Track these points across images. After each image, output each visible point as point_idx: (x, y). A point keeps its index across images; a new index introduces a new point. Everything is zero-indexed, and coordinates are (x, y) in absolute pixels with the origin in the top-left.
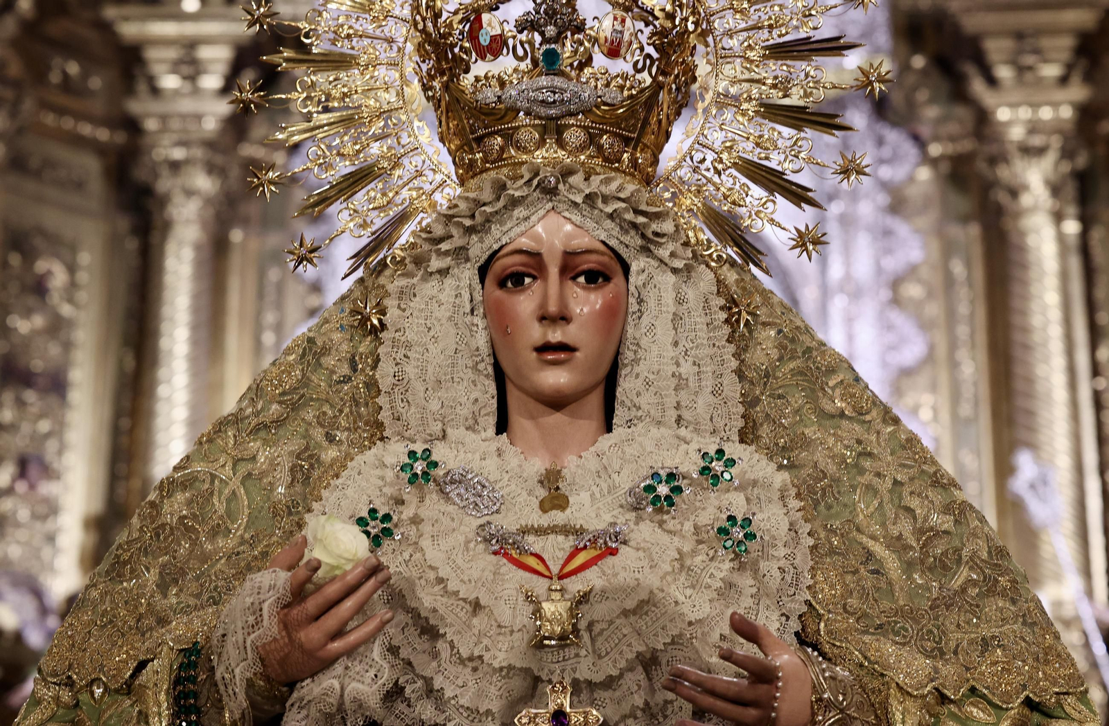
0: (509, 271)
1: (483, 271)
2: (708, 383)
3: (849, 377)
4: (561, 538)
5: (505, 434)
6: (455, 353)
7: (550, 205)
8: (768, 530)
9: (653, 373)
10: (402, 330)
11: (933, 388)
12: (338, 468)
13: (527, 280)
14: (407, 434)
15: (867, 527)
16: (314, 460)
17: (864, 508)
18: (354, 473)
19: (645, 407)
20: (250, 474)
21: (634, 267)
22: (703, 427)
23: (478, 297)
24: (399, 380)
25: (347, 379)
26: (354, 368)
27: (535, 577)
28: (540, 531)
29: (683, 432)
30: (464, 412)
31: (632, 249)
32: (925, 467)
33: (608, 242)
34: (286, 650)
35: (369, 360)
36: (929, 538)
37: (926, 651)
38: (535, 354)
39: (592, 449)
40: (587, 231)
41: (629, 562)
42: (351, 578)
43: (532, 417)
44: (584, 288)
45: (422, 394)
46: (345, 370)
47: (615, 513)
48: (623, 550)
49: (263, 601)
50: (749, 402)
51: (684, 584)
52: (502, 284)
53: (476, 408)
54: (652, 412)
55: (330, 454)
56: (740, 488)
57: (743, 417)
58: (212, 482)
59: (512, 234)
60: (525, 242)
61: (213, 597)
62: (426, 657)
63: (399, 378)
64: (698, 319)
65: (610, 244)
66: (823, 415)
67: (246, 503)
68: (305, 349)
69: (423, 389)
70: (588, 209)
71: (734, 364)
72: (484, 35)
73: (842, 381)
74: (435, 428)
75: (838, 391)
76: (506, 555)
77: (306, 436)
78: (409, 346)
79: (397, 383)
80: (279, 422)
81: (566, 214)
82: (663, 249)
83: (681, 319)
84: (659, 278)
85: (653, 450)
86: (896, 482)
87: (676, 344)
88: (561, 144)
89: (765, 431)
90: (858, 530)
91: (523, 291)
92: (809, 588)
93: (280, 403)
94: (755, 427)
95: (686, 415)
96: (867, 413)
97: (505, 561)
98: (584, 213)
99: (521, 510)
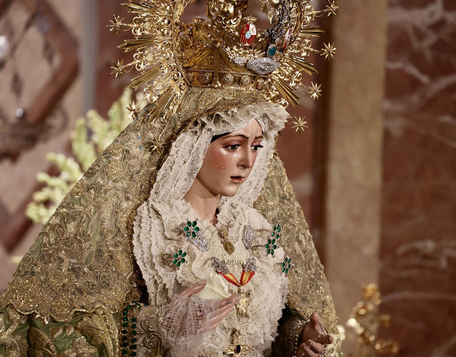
2: (255, 184)
13: (237, 147)
14: (156, 200)
22: (245, 201)
25: (139, 172)
26: (142, 167)
30: (179, 191)
40: (261, 127)
41: (258, 278)
52: (225, 146)
55: (125, 205)
57: (259, 197)
67: (94, 227)
68: (125, 155)
69: (172, 182)
71: (266, 176)
72: (248, 34)
78: (173, 163)
79: (163, 178)
81: (259, 121)
91: (234, 151)
93: (114, 181)
95: (243, 196)
98: (264, 120)
99: (218, 250)
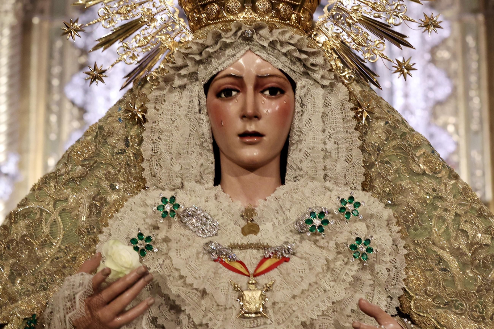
0: (223, 87)
1: (207, 87)
2: (343, 155)
3: (428, 150)
4: (255, 251)
5: (220, 186)
6: (190, 136)
7: (248, 47)
8: (380, 245)
9: (310, 149)
10: (157, 122)
11: (456, 113)
12: (118, 206)
13: (234, 93)
14: (160, 185)
15: (439, 242)
16: (103, 201)
17: (437, 230)
18: (128, 210)
19: (305, 169)
20: (64, 210)
21: (299, 85)
22: (339, 181)
23: (203, 103)
24: (155, 153)
25: (123, 152)
26: (127, 145)
27: (239, 275)
28: (243, 247)
29: (328, 184)
30: (195, 172)
31: (298, 74)
32: (474, 205)
33: (283, 70)
34: (89, 322)
35: (136, 140)
36: (476, 250)
37: (474, 318)
38: (238, 138)
39: (273, 195)
40: (270, 63)
41: (296, 266)
42: (129, 279)
43: (236, 175)
44: (268, 98)
45: (169, 161)
46: (122, 146)
47: (288, 235)
48: (293, 258)
49: (76, 293)
50: (368, 166)
51: (329, 279)
52: (218, 95)
53: (202, 170)
54: (309, 172)
55: (114, 197)
56: (364, 220)
57: (364, 175)
58: (41, 214)
59: (225, 65)
60: (232, 70)
61: (43, 286)
62: (173, 324)
63: (155, 152)
64: (337, 116)
65: (285, 71)
66: (412, 173)
67: (62, 227)
68: (97, 133)
69: (169, 158)
70: (271, 50)
71: (359, 143)
73: (424, 153)
74: (177, 182)
75: (422, 159)
76: (221, 262)
77: (98, 186)
78: (161, 132)
79: (153, 154)
80: (82, 178)
81: (258, 53)
82: (317, 74)
83: (327, 115)
84: (314, 91)
85: (310, 196)
86: (457, 215)
87: (324, 131)
88: (255, 9)
89: (377, 184)
90: (434, 244)
91: (231, 100)
92: (404, 280)
93: (82, 166)
94: (371, 181)
95: (330, 174)
96: (439, 172)
97: (221, 265)
98: (269, 52)
99: (230, 233)
